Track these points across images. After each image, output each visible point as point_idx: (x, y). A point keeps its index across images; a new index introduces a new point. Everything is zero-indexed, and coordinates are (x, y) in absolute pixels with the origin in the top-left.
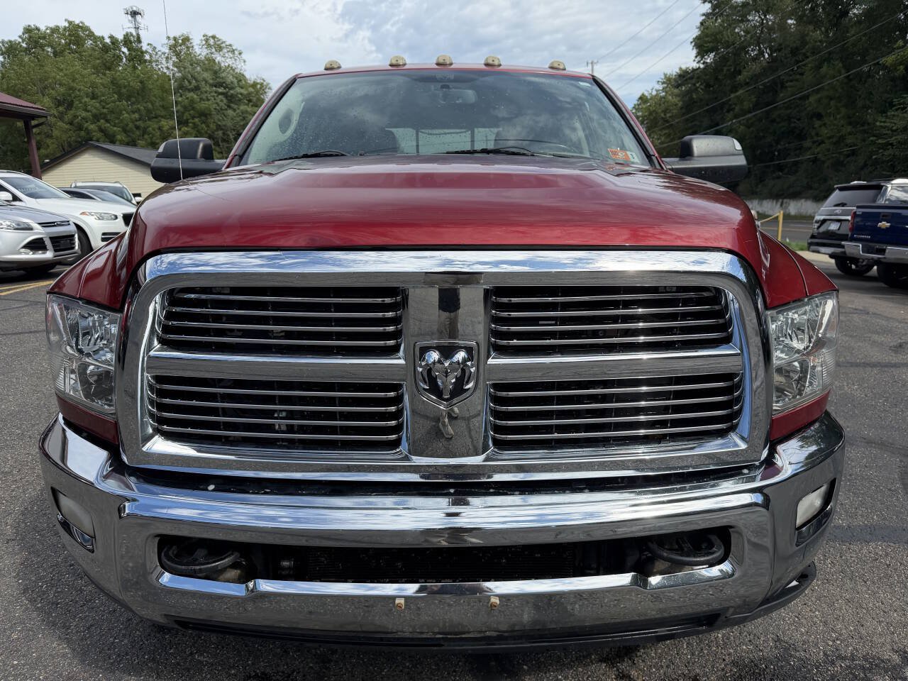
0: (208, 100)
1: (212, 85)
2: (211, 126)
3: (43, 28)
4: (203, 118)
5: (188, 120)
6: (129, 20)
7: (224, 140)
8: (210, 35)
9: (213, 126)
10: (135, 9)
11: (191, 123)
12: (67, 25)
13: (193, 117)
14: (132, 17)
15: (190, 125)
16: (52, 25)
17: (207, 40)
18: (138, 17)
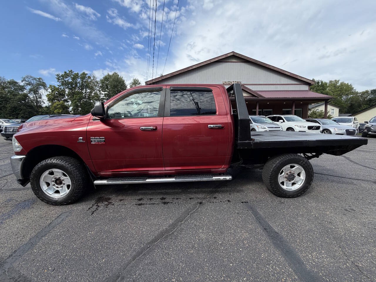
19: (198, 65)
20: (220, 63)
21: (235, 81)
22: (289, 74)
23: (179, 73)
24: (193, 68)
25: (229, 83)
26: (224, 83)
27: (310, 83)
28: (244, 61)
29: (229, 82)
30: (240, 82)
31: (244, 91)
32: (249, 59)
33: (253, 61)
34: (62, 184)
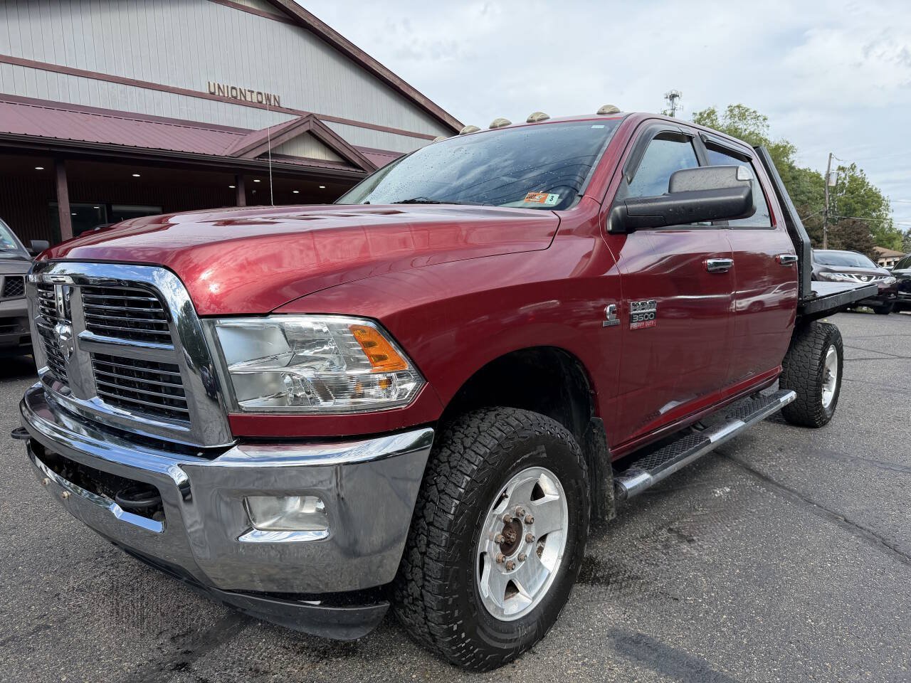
6: (668, 104)
8: (736, 105)
10: (674, 92)
14: (671, 100)
17: (731, 111)
18: (676, 99)
21: (256, 91)
22: (422, 101)
25: (234, 94)
26: (212, 90)
28: (284, 15)
29: (233, 88)
30: (275, 99)
31: (314, 142)
32: (303, 13)
33: (316, 25)
34: (523, 542)
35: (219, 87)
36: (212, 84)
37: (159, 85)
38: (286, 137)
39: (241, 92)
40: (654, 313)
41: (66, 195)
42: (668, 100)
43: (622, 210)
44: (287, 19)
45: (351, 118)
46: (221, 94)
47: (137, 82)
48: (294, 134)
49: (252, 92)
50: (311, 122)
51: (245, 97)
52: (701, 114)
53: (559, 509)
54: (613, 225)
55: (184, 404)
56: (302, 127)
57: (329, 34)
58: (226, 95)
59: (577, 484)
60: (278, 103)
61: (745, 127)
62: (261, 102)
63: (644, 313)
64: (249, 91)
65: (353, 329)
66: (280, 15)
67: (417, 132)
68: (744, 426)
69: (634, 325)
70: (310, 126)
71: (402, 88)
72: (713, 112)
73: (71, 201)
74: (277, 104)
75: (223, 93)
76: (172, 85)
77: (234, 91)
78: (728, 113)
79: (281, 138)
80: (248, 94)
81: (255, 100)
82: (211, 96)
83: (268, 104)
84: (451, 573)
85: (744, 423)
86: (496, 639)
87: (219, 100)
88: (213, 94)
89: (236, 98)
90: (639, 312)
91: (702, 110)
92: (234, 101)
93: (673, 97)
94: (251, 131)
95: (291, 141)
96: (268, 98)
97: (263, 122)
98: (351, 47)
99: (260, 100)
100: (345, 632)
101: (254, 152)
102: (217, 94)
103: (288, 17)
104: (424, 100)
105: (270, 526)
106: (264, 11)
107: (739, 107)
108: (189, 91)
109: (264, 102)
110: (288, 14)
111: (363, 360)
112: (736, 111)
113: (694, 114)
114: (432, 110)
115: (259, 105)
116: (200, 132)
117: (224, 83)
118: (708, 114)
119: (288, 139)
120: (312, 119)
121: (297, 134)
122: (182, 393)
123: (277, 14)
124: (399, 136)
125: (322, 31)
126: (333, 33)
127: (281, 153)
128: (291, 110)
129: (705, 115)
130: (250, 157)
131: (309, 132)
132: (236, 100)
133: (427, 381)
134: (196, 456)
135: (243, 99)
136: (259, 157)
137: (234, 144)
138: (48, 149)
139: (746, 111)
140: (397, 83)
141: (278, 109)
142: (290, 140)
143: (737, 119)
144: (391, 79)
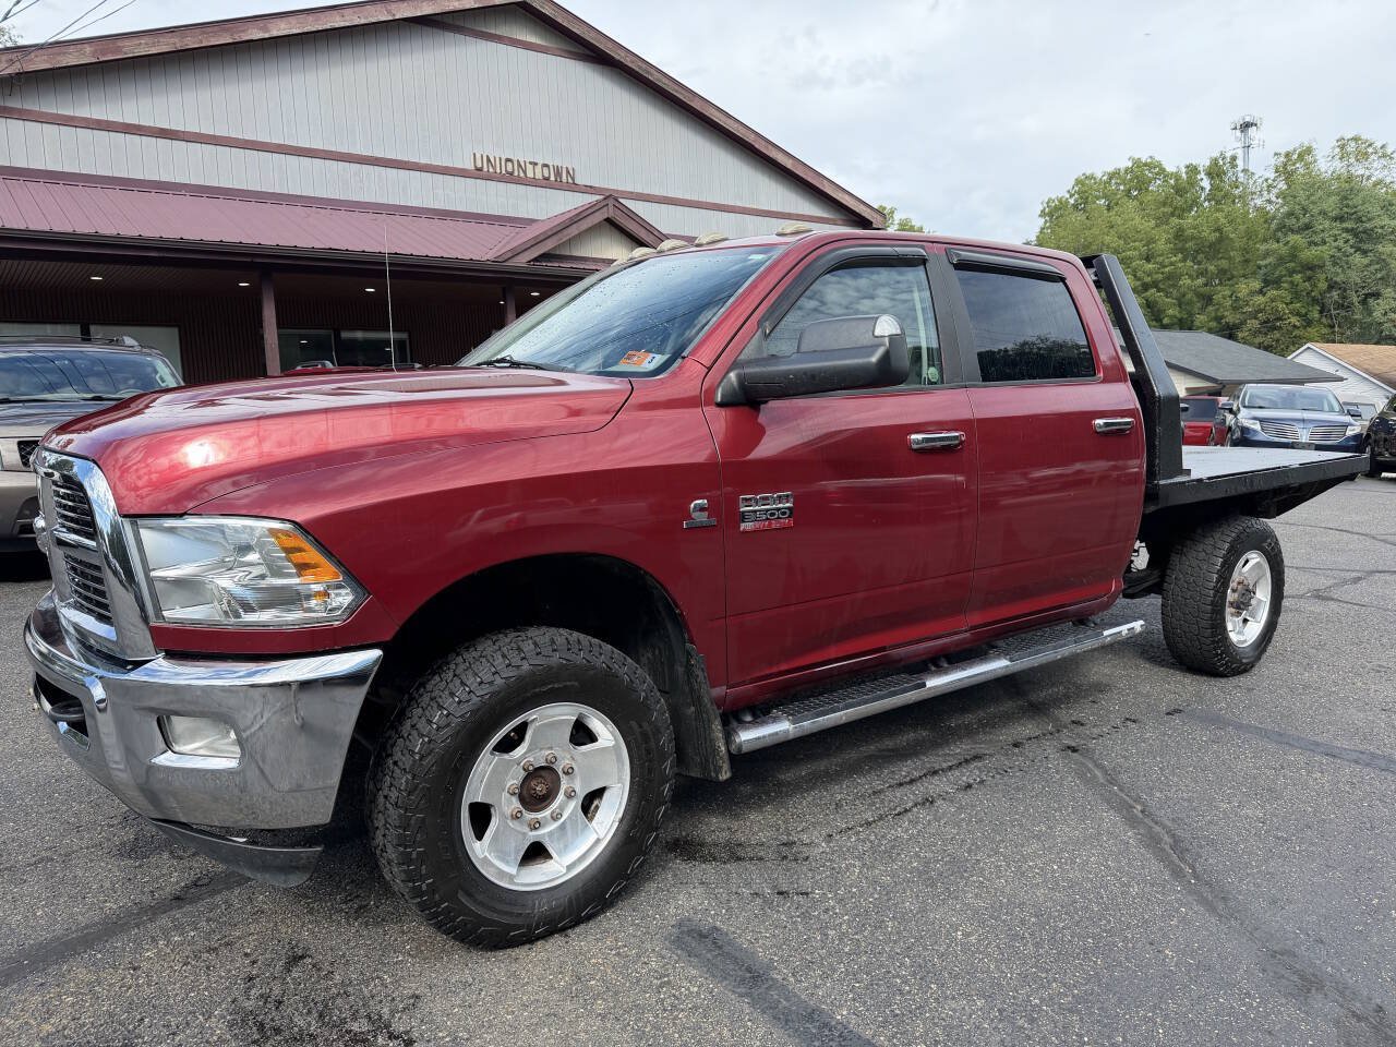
0: (1324, 243)
1: (1335, 219)
2: (1320, 285)
3: (1099, 175)
4: (1309, 273)
5: (1282, 276)
6: (1236, 138)
7: (1340, 306)
8: (1350, 136)
9: (1323, 285)
10: (1247, 119)
11: (1286, 282)
12: (1130, 164)
13: (1291, 272)
14: (1242, 132)
15: (1285, 285)
16: (1110, 169)
17: (1342, 147)
18: (1252, 130)
19: (311, 18)
20: (450, 36)
21: (541, 162)
22: (789, 164)
23: (165, 49)
24: (275, 33)
25: (510, 169)
26: (479, 165)
27: (869, 218)
28: (581, 50)
29: (508, 160)
30: (568, 172)
31: (616, 234)
32: (610, 45)
33: (628, 62)
34: (561, 797)
35: (489, 160)
36: (478, 156)
37: (406, 162)
38: (574, 230)
39: (519, 165)
40: (789, 508)
41: (274, 320)
42: (1238, 133)
43: (739, 377)
44: (588, 56)
45: (680, 196)
46: (491, 170)
47: (377, 159)
48: (584, 225)
49: (536, 164)
50: (611, 207)
51: (525, 172)
52: (1287, 155)
53: (614, 757)
54: (722, 395)
55: (105, 607)
56: (597, 214)
57: (648, 72)
58: (498, 171)
59: (641, 727)
60: (573, 179)
61: (1367, 173)
62: (547, 179)
63: (767, 510)
64: (530, 163)
65: (273, 532)
66: (576, 50)
67: (780, 210)
68: (1007, 666)
69: (746, 526)
70: (610, 212)
71: (757, 146)
72: (1309, 151)
73: (280, 325)
74: (570, 181)
75: (494, 168)
76: (424, 161)
77: (509, 164)
78: (1338, 150)
79: (565, 232)
80: (530, 168)
81: (539, 176)
82: (478, 174)
83: (559, 181)
84: (412, 822)
85: (1009, 663)
86: (494, 910)
87: (489, 178)
88: (480, 170)
89: (512, 174)
90: (757, 508)
91: (1290, 149)
92: (509, 179)
93: (1246, 126)
94: (533, 221)
95: (580, 236)
96: (558, 173)
97: (551, 207)
98: (680, 90)
99: (546, 175)
100: (283, 877)
101: (526, 253)
102: (485, 169)
103: (588, 52)
104: (791, 161)
105: (192, 750)
106: (555, 46)
107: (1356, 139)
108: (447, 168)
109: (552, 178)
110: (588, 49)
111: (288, 569)
112: (1351, 147)
113: (1276, 154)
114: (804, 177)
115: (545, 183)
116: (461, 225)
117: (497, 153)
118: (1299, 155)
119: (577, 232)
120: (611, 202)
121: (590, 225)
122: (102, 594)
123: (572, 50)
124: (752, 217)
125: (637, 69)
126: (652, 71)
127: (568, 254)
128: (591, 187)
129: (1295, 156)
130: (522, 261)
131: (608, 220)
132: (512, 176)
133: (370, 594)
134: (125, 668)
135: (522, 175)
136: (536, 260)
137: (503, 242)
138: (249, 260)
139: (1370, 145)
140: (750, 139)
141: (574, 187)
142: (579, 234)
143: (1352, 160)
144: (740, 132)
